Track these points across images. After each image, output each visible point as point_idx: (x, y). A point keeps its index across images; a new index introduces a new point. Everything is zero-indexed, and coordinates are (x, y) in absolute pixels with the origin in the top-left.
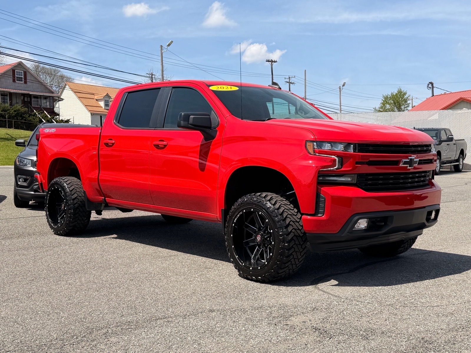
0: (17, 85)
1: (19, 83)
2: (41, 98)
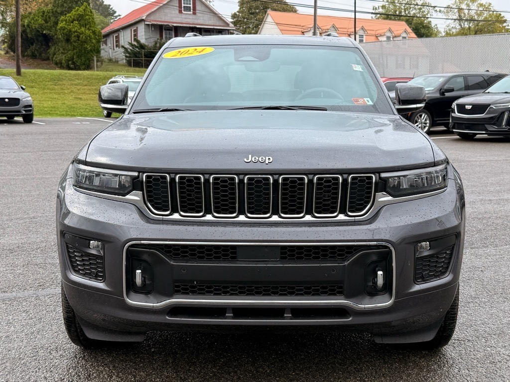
0: (184, 16)
1: (186, 14)
2: (213, 32)
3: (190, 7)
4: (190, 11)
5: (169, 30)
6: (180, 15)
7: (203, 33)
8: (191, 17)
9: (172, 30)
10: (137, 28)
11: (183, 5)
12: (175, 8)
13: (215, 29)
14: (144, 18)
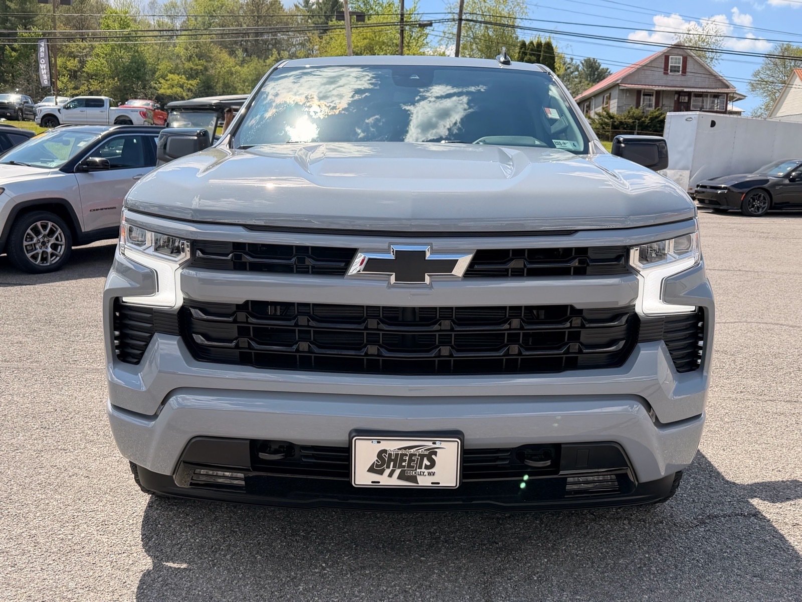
0: (669, 78)
1: (673, 75)
2: (707, 96)
3: (680, 66)
4: (679, 72)
5: (650, 95)
7: (693, 99)
8: (679, 79)
9: (653, 95)
10: (611, 94)
11: (670, 65)
12: (659, 70)
13: (708, 92)
14: (619, 82)
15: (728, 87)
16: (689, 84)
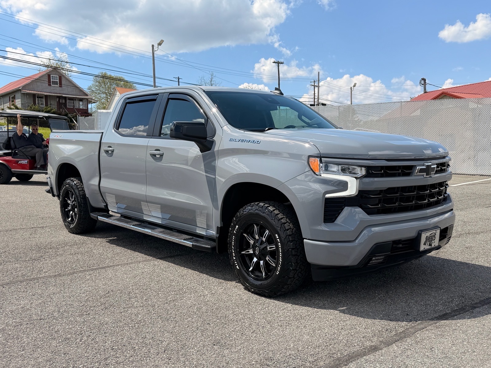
0: (52, 88)
1: (54, 86)
2: (76, 100)
3: (58, 82)
4: (58, 85)
5: (41, 98)
6: (49, 87)
7: (68, 101)
8: (58, 89)
9: (43, 98)
10: (15, 95)
11: (51, 80)
12: (45, 82)
13: (77, 98)
14: (21, 88)
15: (87, 95)
16: (64, 92)
